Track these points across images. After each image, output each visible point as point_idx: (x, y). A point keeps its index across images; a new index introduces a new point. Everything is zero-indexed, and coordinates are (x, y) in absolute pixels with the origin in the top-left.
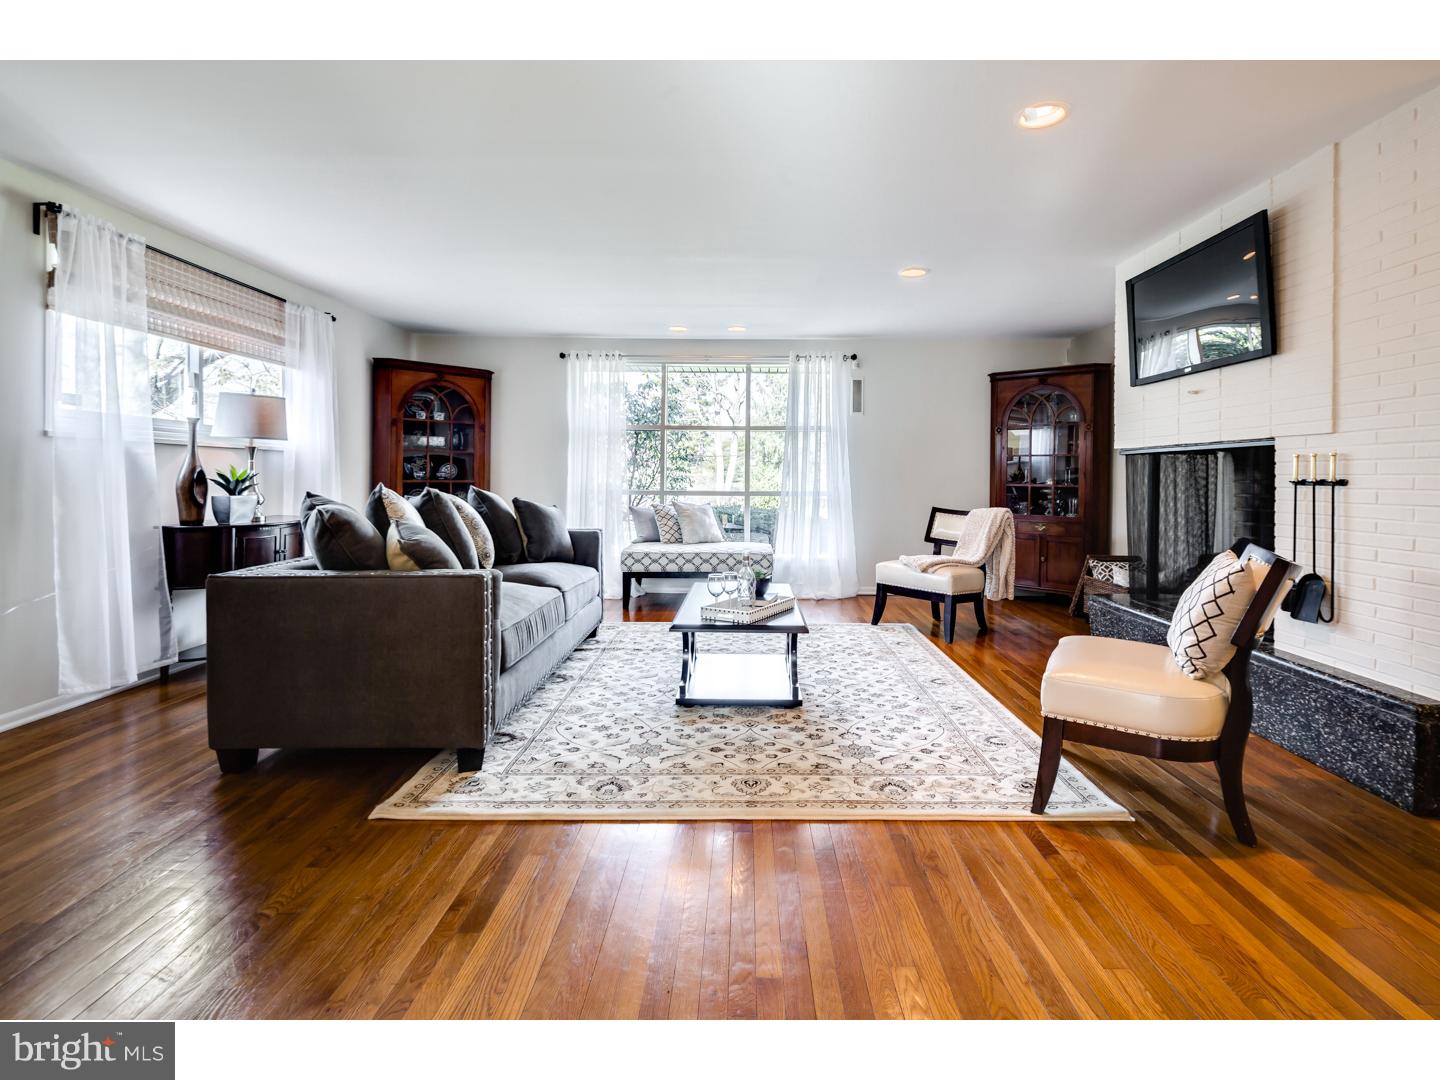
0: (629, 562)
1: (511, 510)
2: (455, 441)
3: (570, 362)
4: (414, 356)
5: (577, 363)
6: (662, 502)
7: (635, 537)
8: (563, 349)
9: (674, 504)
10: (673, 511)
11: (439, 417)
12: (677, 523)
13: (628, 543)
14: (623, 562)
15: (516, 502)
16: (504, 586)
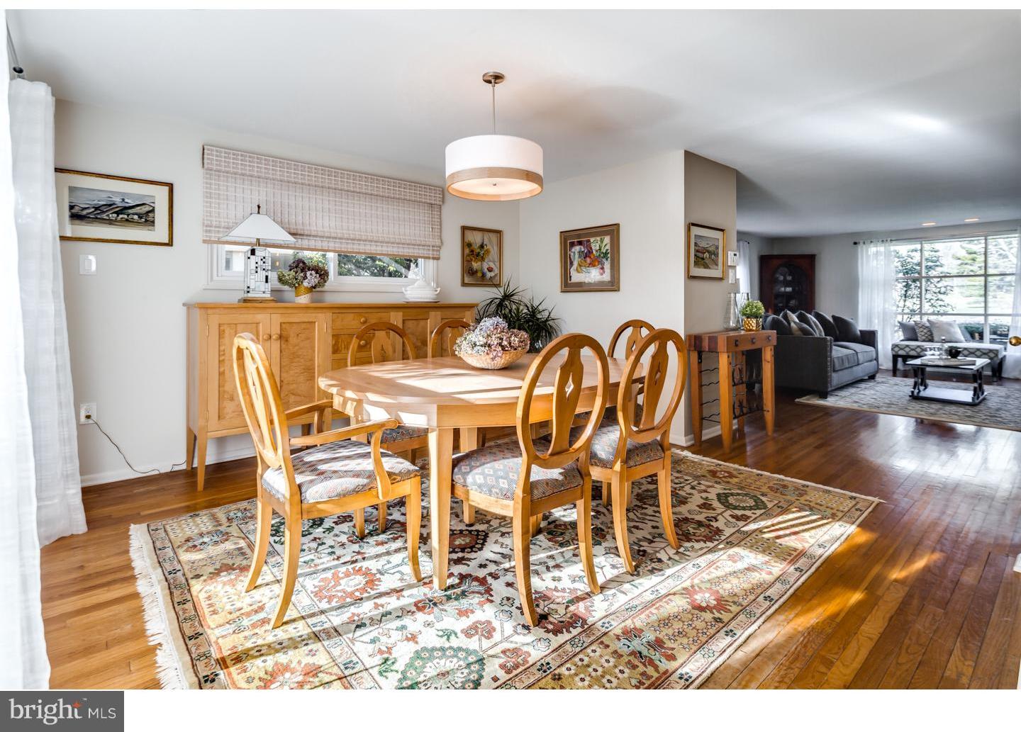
0: (896, 349)
1: (831, 320)
2: (797, 288)
3: (859, 247)
4: (776, 253)
5: (864, 246)
6: (921, 318)
7: (902, 338)
8: (856, 240)
9: (928, 321)
10: (928, 324)
11: (789, 278)
12: (930, 331)
13: (898, 341)
14: (892, 349)
15: (834, 317)
16: (834, 347)
